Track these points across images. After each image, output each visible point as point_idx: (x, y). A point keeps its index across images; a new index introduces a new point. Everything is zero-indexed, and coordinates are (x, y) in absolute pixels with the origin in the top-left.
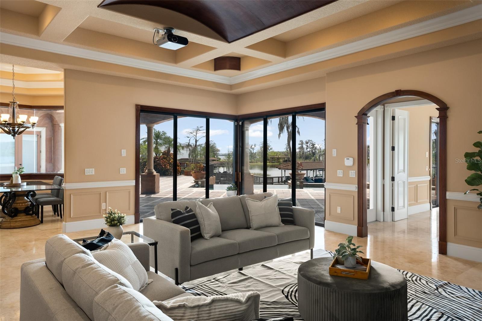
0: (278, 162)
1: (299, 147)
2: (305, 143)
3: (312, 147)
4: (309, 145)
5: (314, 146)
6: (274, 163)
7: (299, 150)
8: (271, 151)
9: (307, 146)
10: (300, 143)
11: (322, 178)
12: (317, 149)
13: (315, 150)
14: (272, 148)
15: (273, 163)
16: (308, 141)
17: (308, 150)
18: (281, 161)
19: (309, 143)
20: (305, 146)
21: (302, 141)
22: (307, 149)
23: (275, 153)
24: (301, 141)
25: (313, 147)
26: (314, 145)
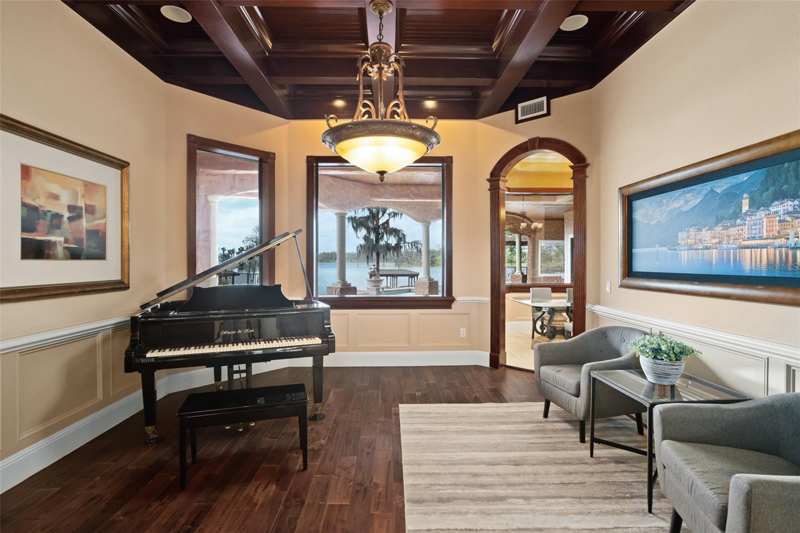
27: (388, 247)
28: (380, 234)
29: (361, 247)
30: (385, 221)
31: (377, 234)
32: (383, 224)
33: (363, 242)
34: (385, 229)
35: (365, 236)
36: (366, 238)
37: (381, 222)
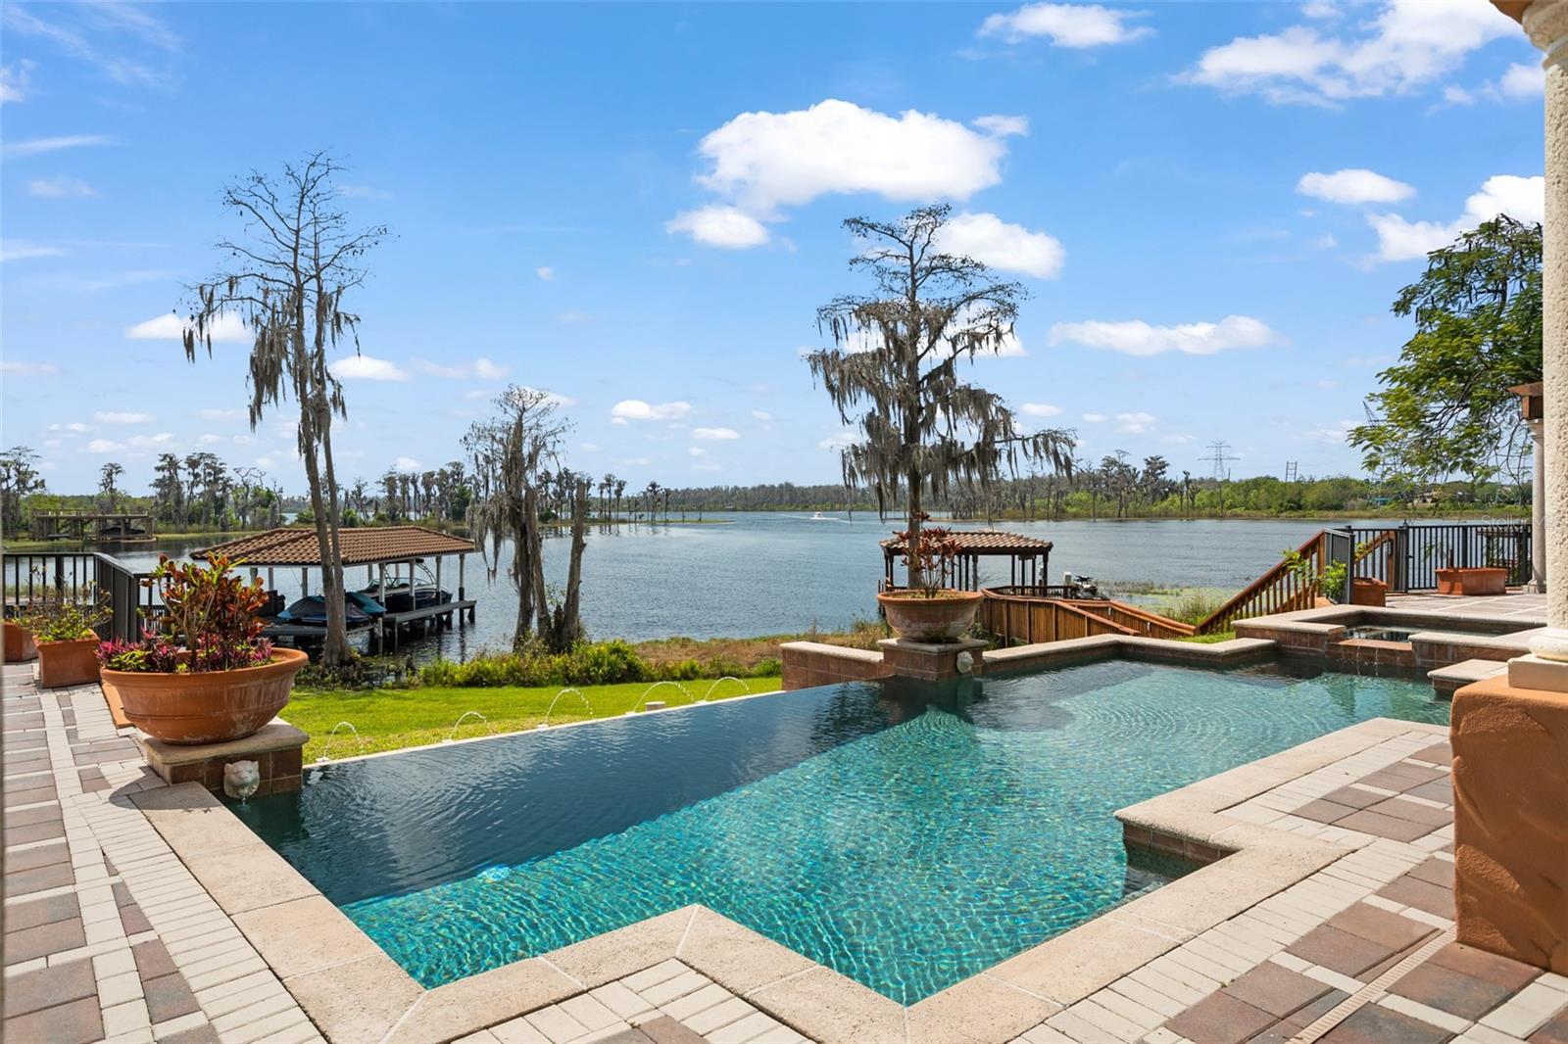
0: (77, 535)
1: (161, 477)
2: (186, 466)
3: (212, 478)
4: (202, 473)
5: (221, 476)
6: (58, 538)
7: (159, 490)
8: (38, 491)
9: (196, 476)
10: (164, 463)
11: (407, 590)
12: (230, 486)
13: (224, 490)
14: (43, 481)
15: (52, 539)
16: (196, 457)
17: (200, 489)
18: (91, 529)
19: (201, 467)
20: (184, 476)
21: (171, 458)
22: (193, 485)
23: (52, 499)
24: (166, 456)
25: (216, 480)
26: (221, 471)
27: (950, 454)
28: (920, 409)
29: (856, 454)
30: (941, 364)
31: (911, 409)
32: (931, 376)
33: (863, 439)
34: (938, 392)
35: (871, 415)
36: (872, 425)
37: (924, 369)
